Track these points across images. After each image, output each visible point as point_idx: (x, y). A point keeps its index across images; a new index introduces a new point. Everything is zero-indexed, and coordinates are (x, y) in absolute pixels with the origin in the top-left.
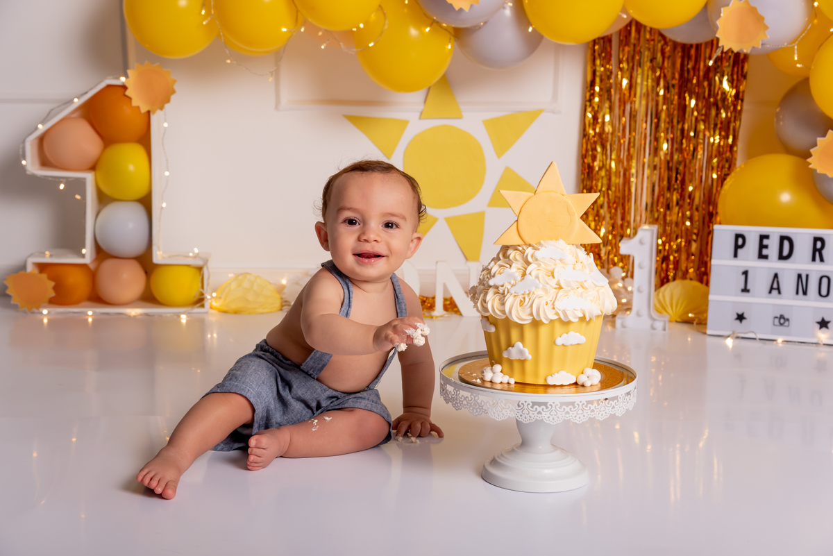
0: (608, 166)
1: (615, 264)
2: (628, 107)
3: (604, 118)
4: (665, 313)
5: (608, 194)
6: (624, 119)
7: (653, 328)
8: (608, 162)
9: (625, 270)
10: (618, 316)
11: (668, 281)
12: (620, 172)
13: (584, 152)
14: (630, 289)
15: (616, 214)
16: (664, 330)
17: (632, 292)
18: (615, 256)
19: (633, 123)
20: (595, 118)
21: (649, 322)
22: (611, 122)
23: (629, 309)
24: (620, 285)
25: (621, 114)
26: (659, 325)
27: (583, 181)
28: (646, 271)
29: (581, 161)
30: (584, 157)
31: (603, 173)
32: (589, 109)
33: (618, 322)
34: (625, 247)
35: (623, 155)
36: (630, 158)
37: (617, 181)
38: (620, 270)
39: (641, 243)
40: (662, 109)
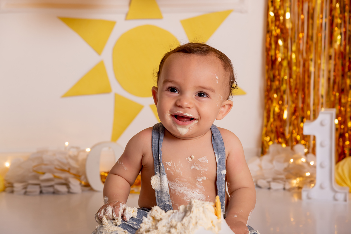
0: (289, 58)
1: (297, 142)
2: (306, 6)
3: (284, 16)
4: (345, 186)
5: (290, 82)
6: (302, 17)
7: (335, 199)
8: (289, 53)
9: (307, 146)
10: (304, 189)
11: (345, 157)
12: (300, 62)
13: (268, 46)
14: (312, 163)
15: (297, 98)
16: (345, 200)
17: (314, 167)
18: (298, 134)
19: (311, 21)
20: (277, 16)
21: (331, 194)
22: (292, 20)
23: (312, 182)
24: (303, 160)
25: (300, 12)
26: (340, 196)
27: (268, 71)
28: (327, 149)
29: (265, 54)
30: (267, 50)
31: (285, 63)
32: (271, 9)
33: (304, 194)
34: (308, 128)
35: (303, 46)
36: (308, 50)
37: (298, 70)
38: (303, 147)
39: (322, 124)
40: (335, 8)
